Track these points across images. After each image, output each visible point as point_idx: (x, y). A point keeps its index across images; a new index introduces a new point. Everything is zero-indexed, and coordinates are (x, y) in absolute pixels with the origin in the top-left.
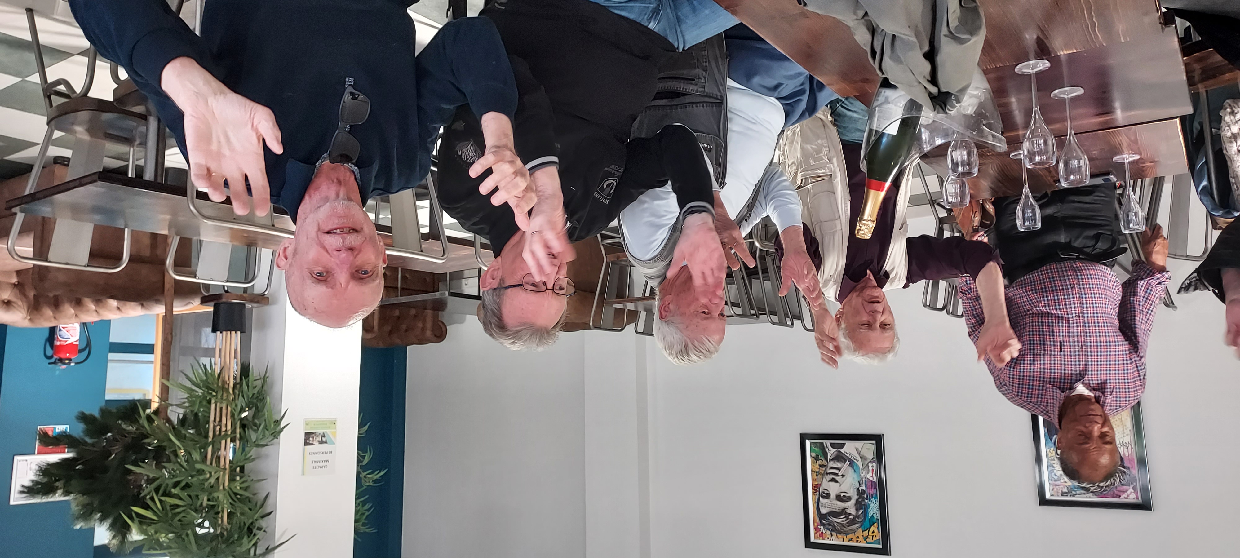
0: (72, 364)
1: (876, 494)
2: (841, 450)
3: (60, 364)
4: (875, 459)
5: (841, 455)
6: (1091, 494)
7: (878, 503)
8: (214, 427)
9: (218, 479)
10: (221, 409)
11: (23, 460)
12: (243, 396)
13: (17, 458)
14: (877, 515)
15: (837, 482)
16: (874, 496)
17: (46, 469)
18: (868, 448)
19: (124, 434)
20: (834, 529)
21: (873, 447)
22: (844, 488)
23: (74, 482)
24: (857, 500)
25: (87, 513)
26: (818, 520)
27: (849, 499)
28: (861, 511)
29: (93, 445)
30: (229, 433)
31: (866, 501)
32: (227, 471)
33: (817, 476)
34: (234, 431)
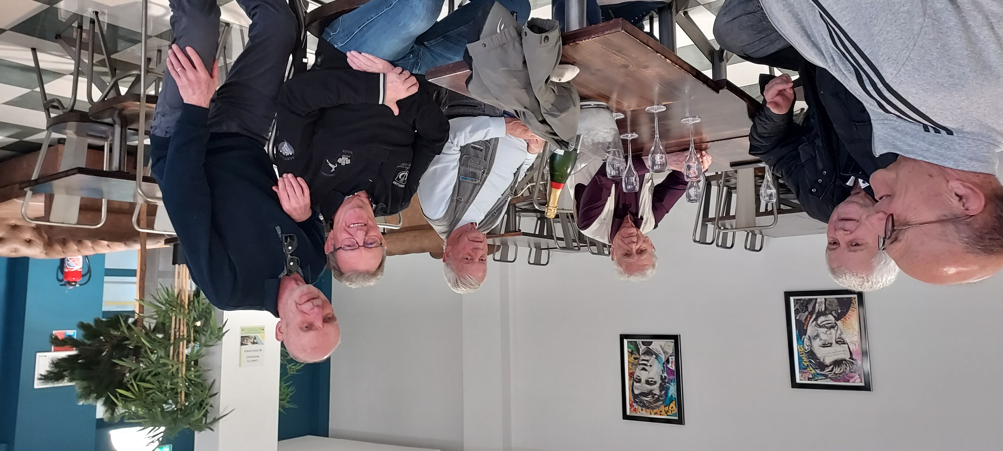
0: (77, 286)
1: (674, 379)
2: (650, 347)
3: (68, 286)
4: (674, 354)
5: (649, 350)
6: (829, 380)
7: (675, 386)
8: (175, 332)
9: (178, 369)
10: (180, 319)
11: (43, 356)
12: (195, 311)
13: (38, 354)
14: (675, 396)
15: (646, 370)
16: (673, 381)
17: (57, 363)
18: (669, 345)
19: (112, 337)
20: (644, 406)
21: (673, 344)
22: (651, 375)
23: (76, 372)
24: (661, 384)
25: (86, 394)
26: (633, 400)
27: (655, 383)
28: (663, 392)
29: (89, 345)
30: (185, 337)
31: (667, 384)
32: (184, 364)
33: (632, 366)
34: (189, 336)
